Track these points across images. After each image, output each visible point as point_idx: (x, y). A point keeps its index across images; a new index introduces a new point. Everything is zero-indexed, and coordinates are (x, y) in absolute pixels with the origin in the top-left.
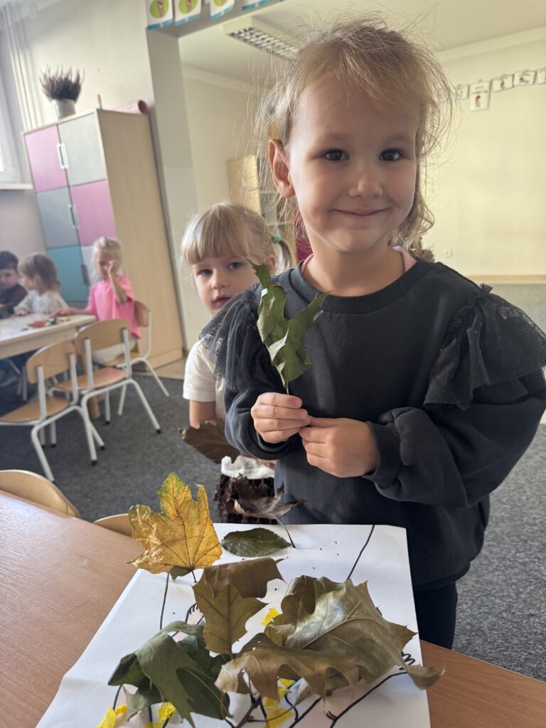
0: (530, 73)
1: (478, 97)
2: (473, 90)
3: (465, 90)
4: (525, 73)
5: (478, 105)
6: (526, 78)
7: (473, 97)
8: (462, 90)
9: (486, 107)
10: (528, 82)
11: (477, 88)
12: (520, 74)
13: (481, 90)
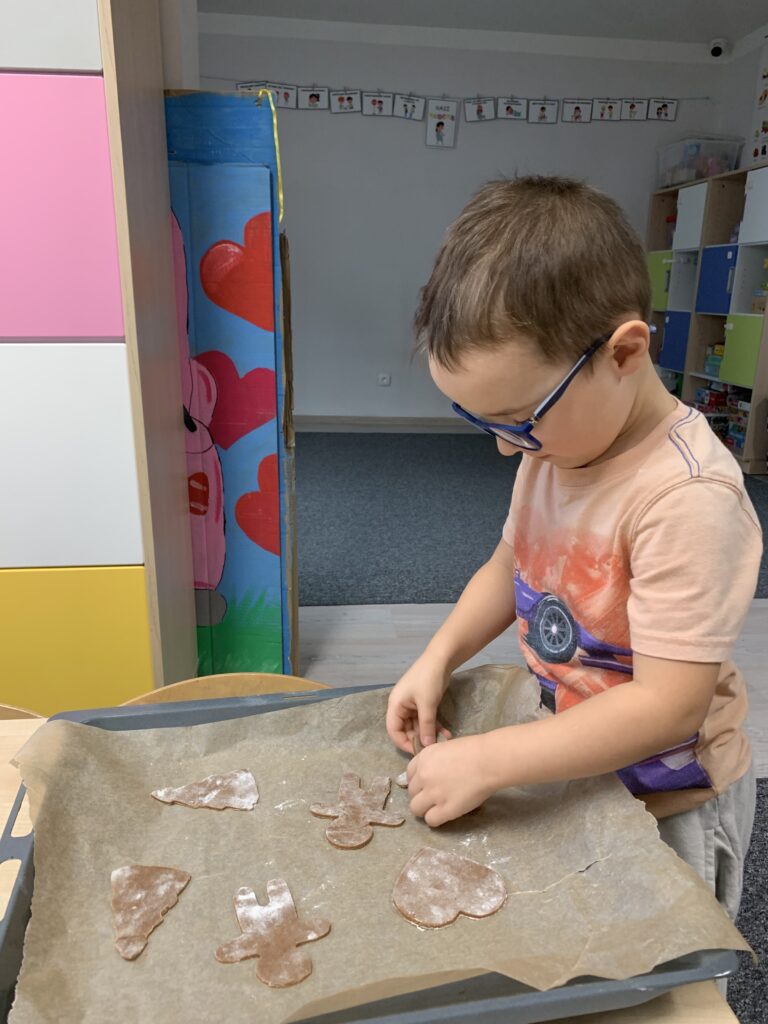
0: (521, 101)
1: (440, 124)
2: (432, 109)
3: (420, 105)
4: (513, 100)
5: (439, 137)
6: (514, 107)
7: (433, 122)
8: (416, 104)
9: (451, 145)
10: (519, 114)
11: (437, 108)
12: (505, 101)
13: (446, 113)
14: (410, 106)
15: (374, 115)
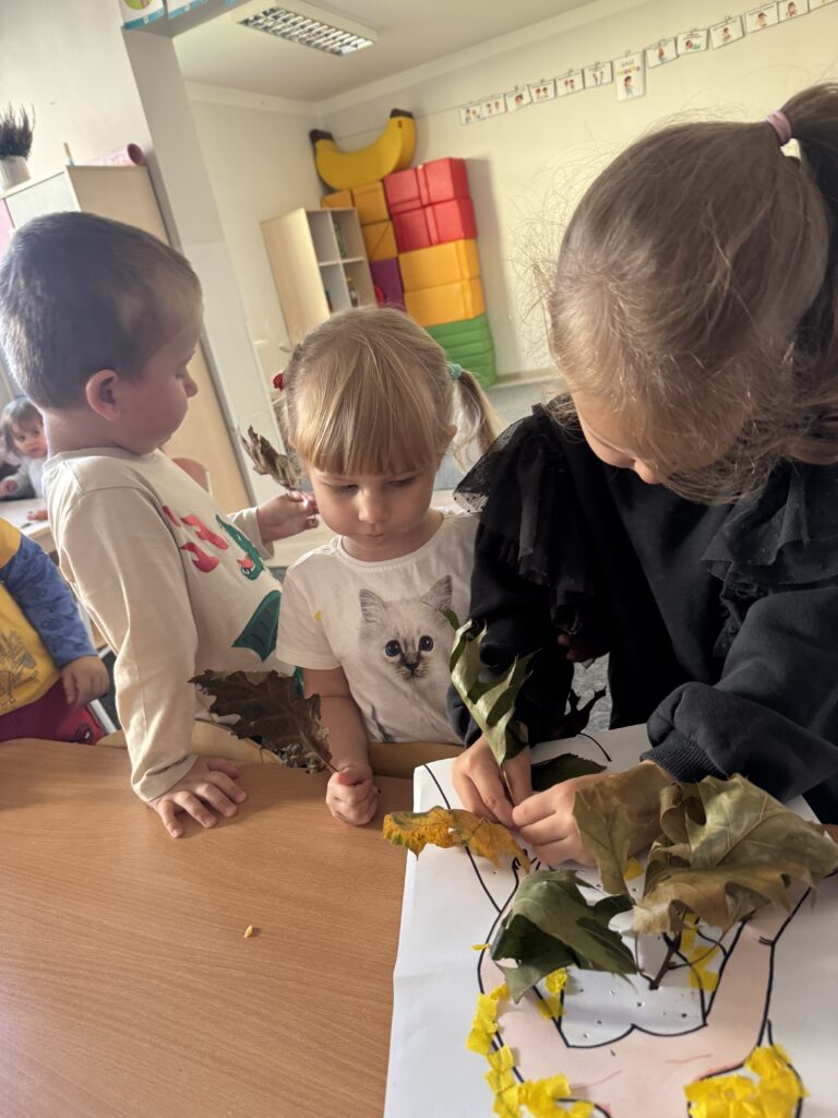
0: (700, 33)
1: (628, 79)
2: (618, 68)
3: (607, 70)
4: (693, 33)
5: (628, 90)
6: (694, 41)
8: (603, 70)
9: (642, 93)
11: (623, 65)
13: (632, 66)
14: (598, 74)
15: (568, 94)
